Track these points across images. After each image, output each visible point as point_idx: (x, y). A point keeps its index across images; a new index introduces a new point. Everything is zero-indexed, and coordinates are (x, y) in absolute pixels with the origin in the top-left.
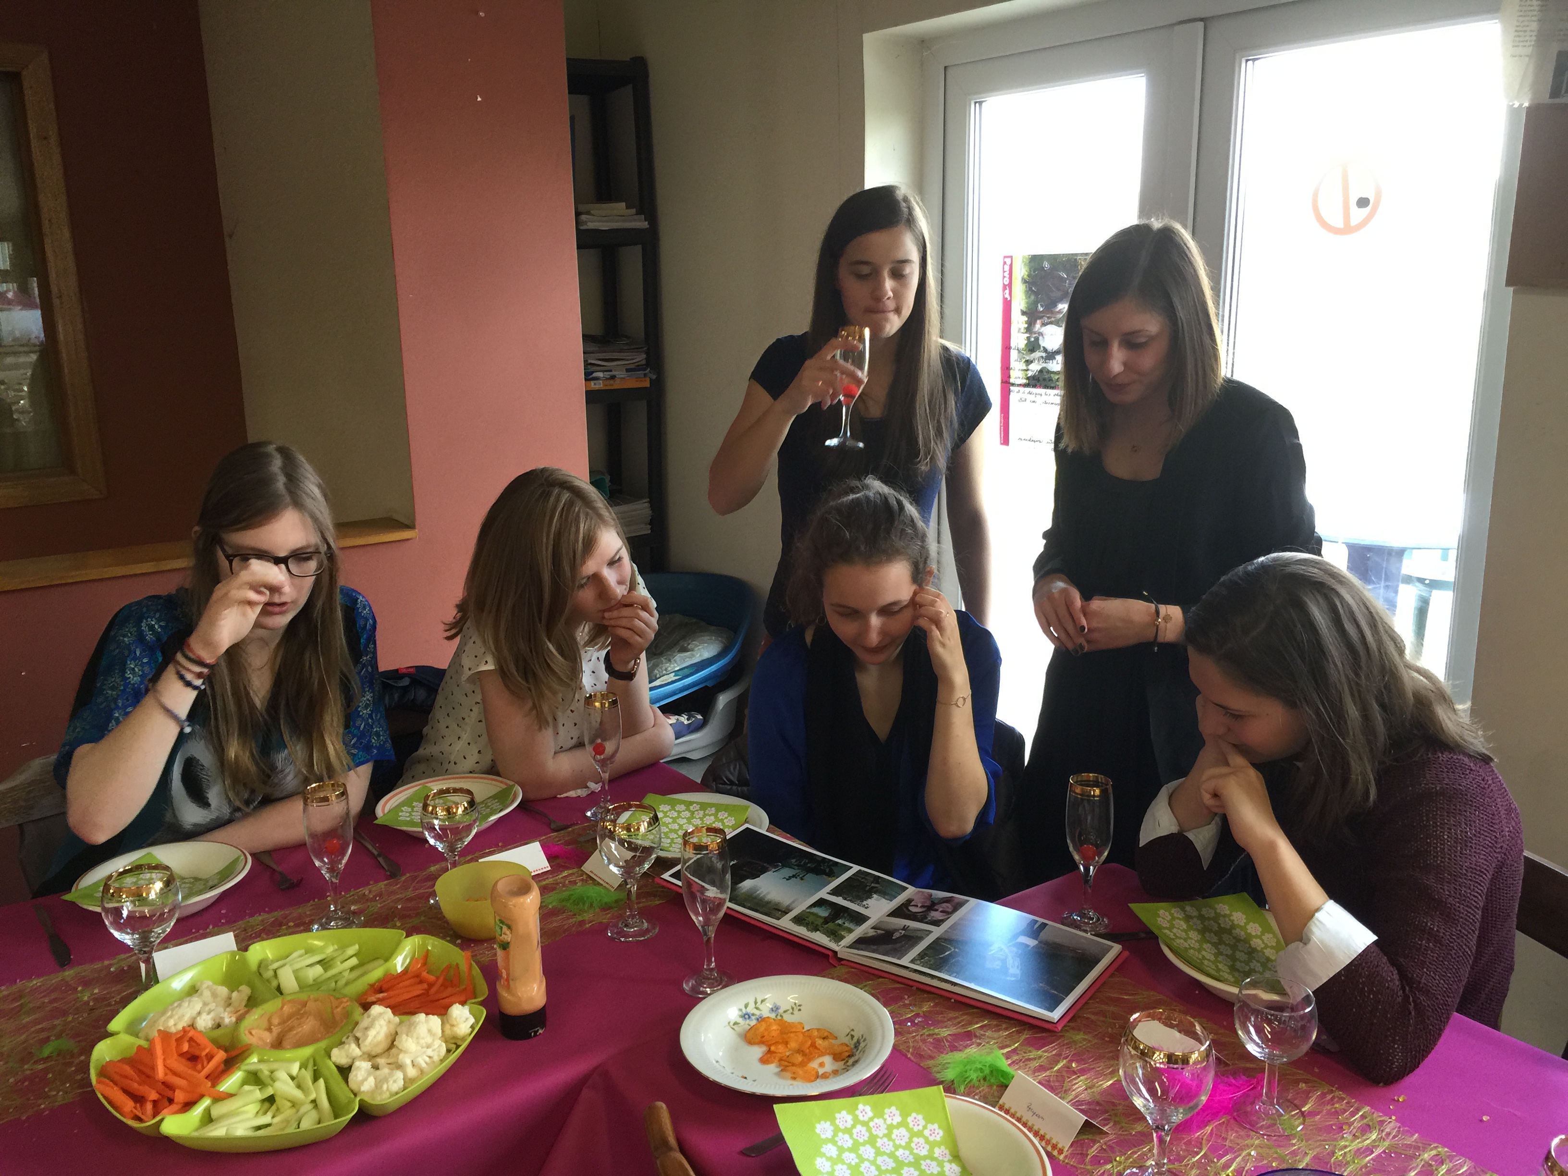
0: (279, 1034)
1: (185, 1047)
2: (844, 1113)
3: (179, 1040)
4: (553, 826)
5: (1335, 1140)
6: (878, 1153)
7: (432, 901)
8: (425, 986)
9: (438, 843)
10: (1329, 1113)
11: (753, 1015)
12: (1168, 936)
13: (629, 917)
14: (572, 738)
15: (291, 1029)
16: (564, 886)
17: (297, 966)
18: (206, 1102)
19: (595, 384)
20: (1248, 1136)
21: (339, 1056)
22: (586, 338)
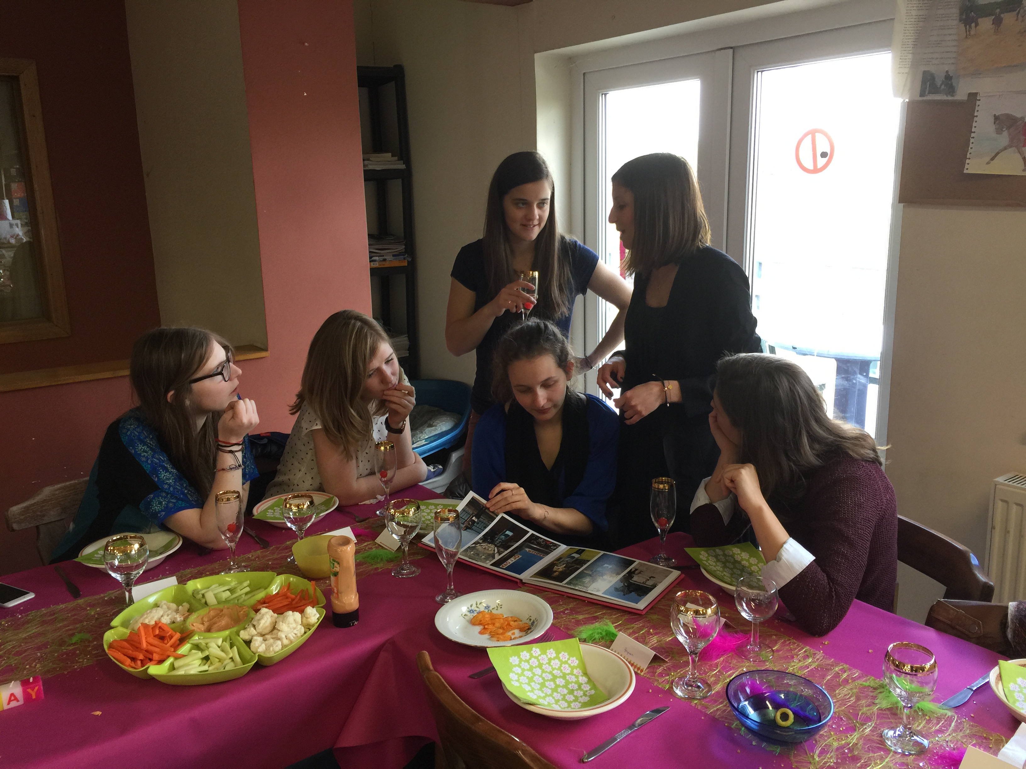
0: (208, 626)
1: (157, 632)
2: (525, 652)
3: (154, 628)
4: (357, 519)
5: (790, 662)
6: (543, 671)
7: (289, 560)
8: (290, 600)
9: (292, 526)
10: (788, 650)
11: (475, 611)
12: (705, 565)
13: (404, 564)
14: (367, 469)
15: (215, 623)
16: (365, 550)
17: (216, 592)
18: (171, 660)
19: (374, 264)
20: (743, 662)
21: (244, 635)
22: (370, 236)
